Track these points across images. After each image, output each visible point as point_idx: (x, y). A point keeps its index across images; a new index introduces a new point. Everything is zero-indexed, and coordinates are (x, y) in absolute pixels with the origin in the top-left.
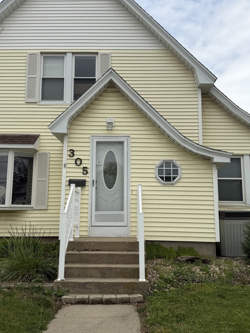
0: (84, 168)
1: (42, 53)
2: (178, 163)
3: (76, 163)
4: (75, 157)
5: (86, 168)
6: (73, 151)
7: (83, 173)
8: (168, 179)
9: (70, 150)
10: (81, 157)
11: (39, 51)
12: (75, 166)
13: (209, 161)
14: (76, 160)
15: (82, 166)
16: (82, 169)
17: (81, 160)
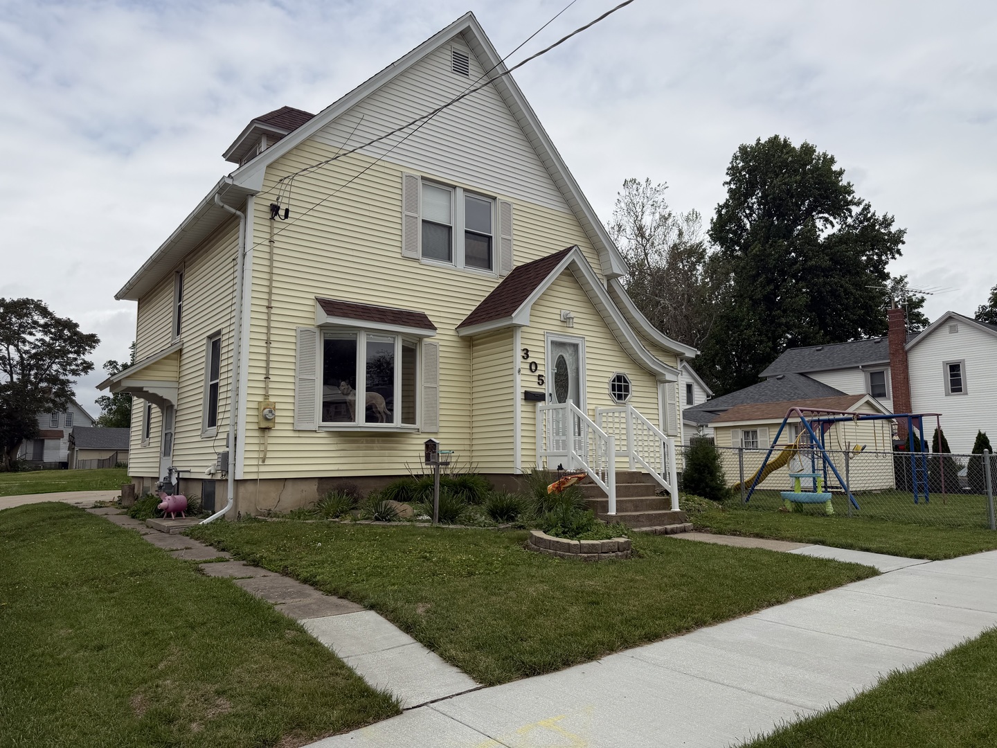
0: (539, 376)
1: (423, 178)
2: (629, 377)
3: (531, 369)
4: (530, 360)
5: (543, 376)
6: (527, 351)
7: (539, 383)
8: (620, 397)
9: (524, 350)
10: (537, 361)
11: (420, 174)
12: (529, 372)
13: (654, 377)
14: (531, 364)
15: (538, 373)
16: (537, 378)
17: (536, 364)
